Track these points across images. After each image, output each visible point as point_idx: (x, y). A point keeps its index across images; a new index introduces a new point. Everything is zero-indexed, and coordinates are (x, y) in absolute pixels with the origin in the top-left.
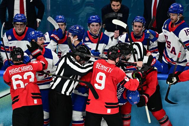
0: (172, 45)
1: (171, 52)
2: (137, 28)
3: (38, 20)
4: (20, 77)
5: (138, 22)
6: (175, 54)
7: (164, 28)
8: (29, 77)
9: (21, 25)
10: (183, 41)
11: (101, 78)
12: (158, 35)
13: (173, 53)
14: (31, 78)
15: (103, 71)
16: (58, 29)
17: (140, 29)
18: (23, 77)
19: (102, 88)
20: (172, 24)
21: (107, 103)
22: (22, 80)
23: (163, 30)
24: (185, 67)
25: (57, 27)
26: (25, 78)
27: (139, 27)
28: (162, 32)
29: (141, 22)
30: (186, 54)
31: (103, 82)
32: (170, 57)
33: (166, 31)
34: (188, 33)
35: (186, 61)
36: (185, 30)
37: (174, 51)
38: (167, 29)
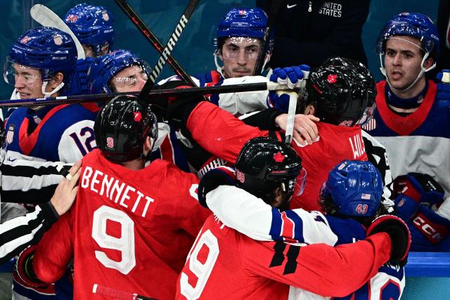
2: (395, 60)
17: (407, 64)
27: (407, 54)
29: (416, 37)
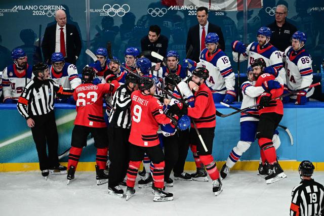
0: (210, 74)
1: (210, 81)
3: (77, 57)
4: (84, 96)
5: (171, 56)
6: (213, 83)
7: (201, 58)
8: (92, 96)
9: (61, 63)
10: (221, 69)
11: (138, 111)
12: (196, 64)
13: (211, 82)
14: (93, 97)
15: (139, 104)
16: (97, 61)
18: (86, 96)
19: (138, 120)
20: (209, 53)
21: (143, 136)
22: (86, 98)
23: (200, 60)
24: (225, 95)
25: (95, 59)
26: (89, 97)
27: (173, 61)
28: (199, 61)
30: (225, 82)
31: (139, 115)
32: (209, 86)
33: (203, 61)
34: (225, 62)
35: (225, 89)
36: (222, 59)
37: (212, 80)
38: (205, 59)
